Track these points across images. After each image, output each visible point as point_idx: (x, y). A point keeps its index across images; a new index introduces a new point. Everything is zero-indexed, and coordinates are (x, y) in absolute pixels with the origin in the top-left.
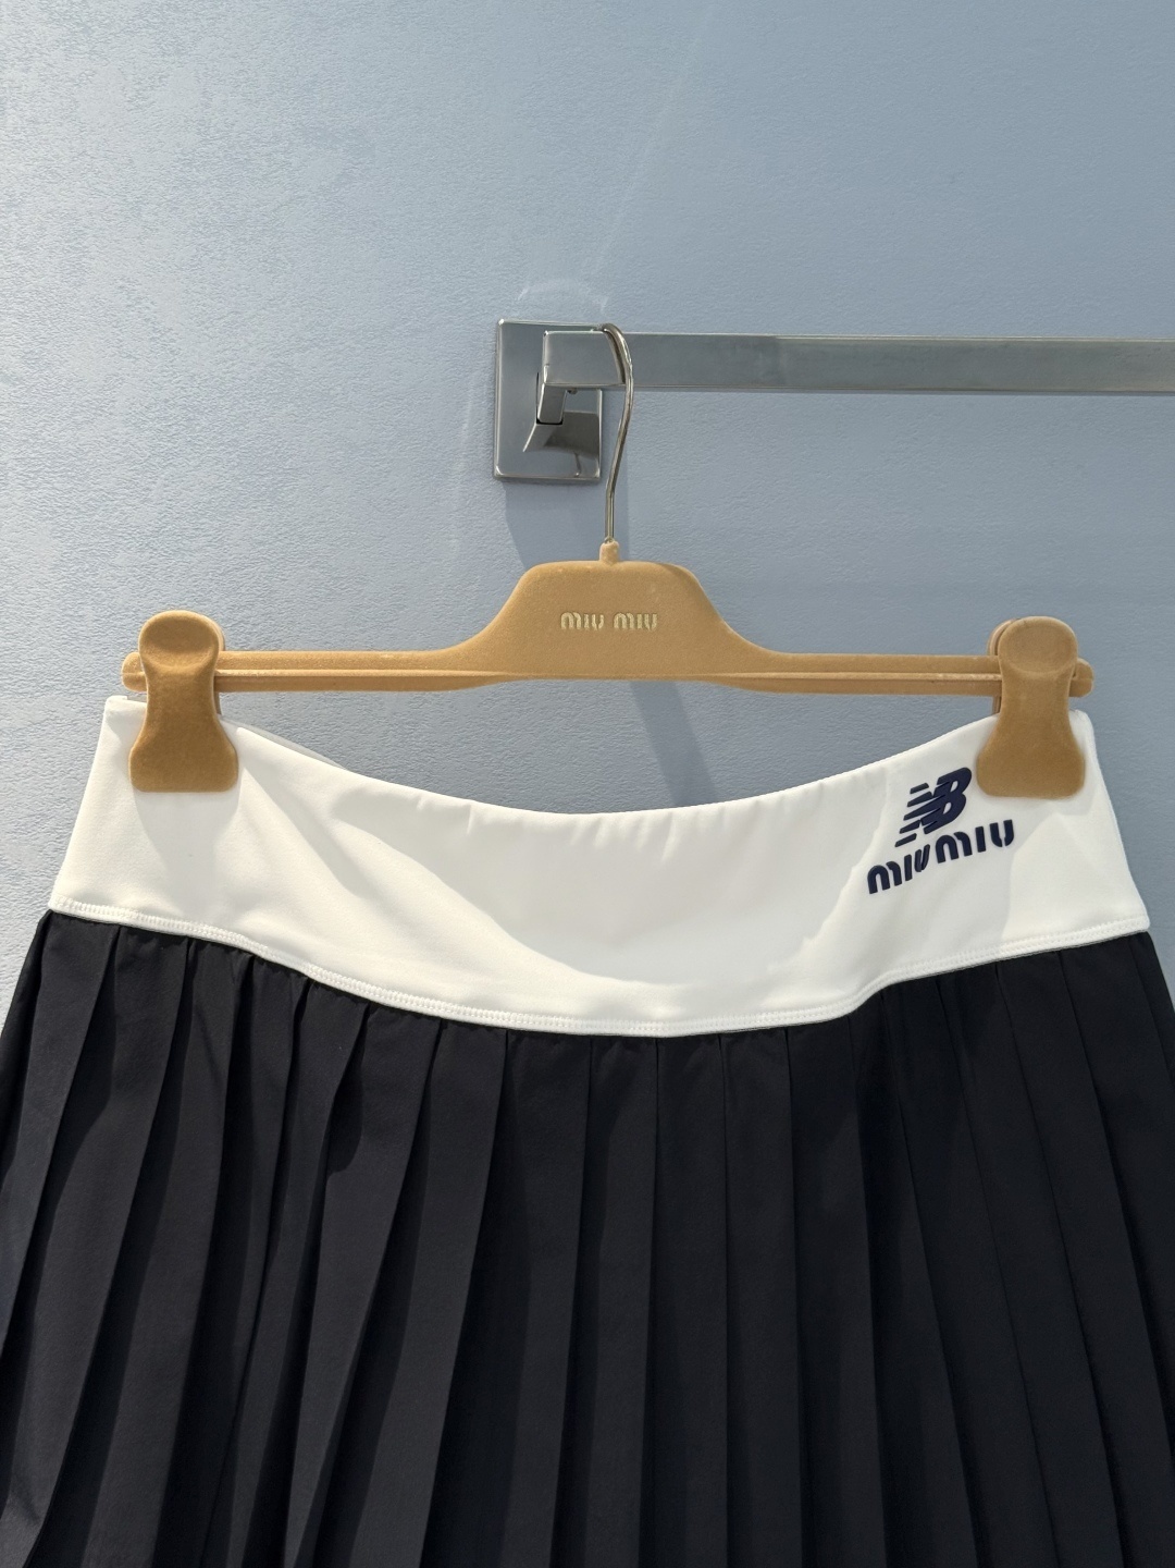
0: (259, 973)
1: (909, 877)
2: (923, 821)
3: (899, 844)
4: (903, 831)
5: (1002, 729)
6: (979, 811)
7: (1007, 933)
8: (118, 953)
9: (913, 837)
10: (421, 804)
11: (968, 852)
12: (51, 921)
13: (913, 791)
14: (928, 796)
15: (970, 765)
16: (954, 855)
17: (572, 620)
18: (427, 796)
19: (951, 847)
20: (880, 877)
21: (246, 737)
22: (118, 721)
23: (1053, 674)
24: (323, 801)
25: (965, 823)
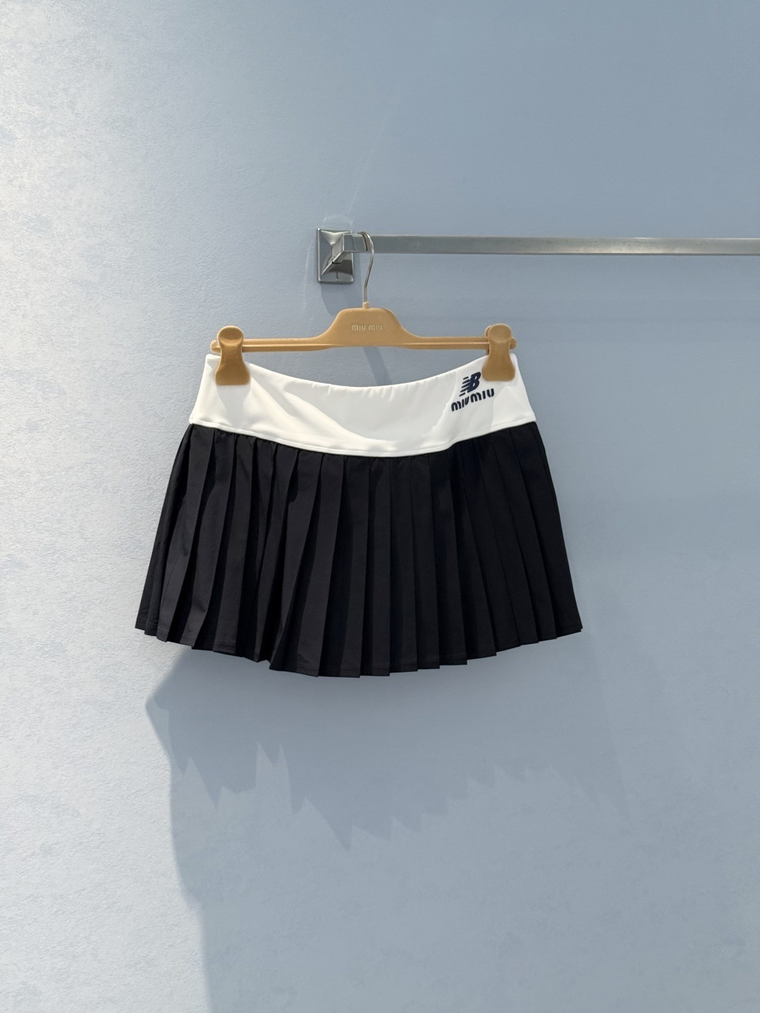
0: (259, 444)
1: (463, 406)
2: (467, 389)
3: (460, 395)
4: (462, 391)
5: (490, 359)
6: (483, 386)
7: (493, 424)
8: (216, 437)
9: (464, 394)
10: (313, 386)
11: (480, 399)
12: (193, 428)
13: (464, 379)
14: (468, 381)
15: (480, 371)
16: (476, 400)
17: (356, 328)
18: (315, 383)
19: (475, 397)
20: (455, 406)
21: (252, 367)
22: (211, 362)
23: (505, 341)
24: (281, 386)
25: (479, 390)
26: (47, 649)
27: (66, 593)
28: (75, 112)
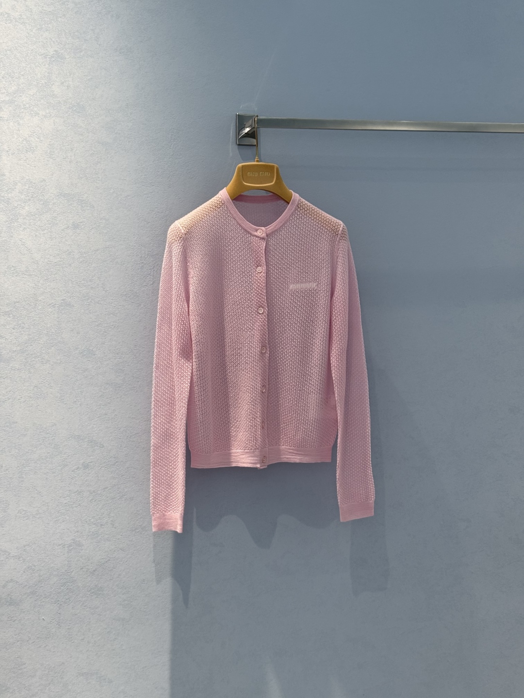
26: (85, 354)
27: (95, 322)
28: (99, 43)
